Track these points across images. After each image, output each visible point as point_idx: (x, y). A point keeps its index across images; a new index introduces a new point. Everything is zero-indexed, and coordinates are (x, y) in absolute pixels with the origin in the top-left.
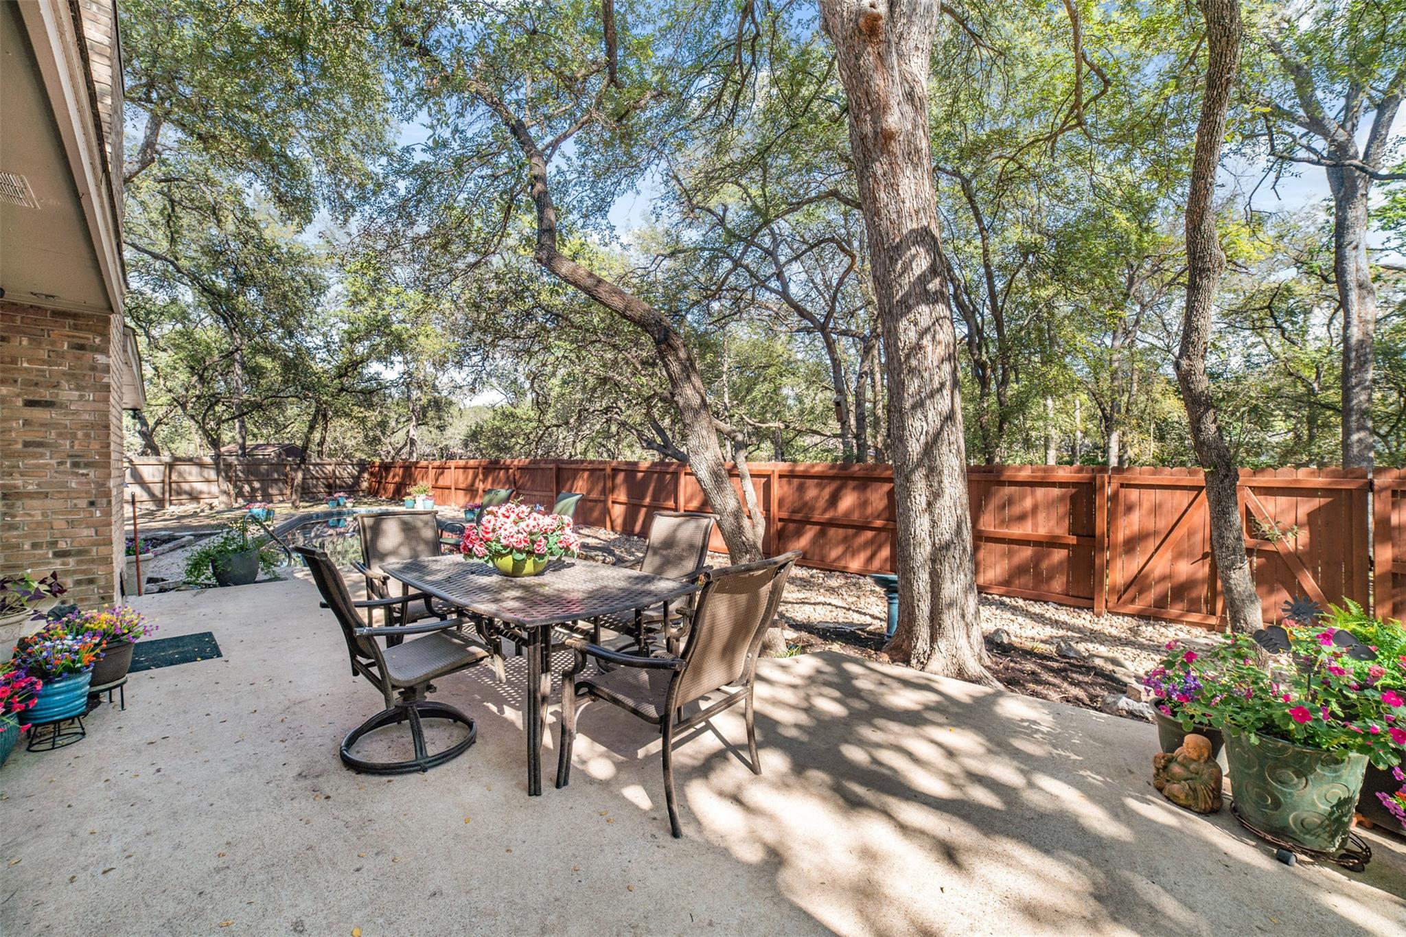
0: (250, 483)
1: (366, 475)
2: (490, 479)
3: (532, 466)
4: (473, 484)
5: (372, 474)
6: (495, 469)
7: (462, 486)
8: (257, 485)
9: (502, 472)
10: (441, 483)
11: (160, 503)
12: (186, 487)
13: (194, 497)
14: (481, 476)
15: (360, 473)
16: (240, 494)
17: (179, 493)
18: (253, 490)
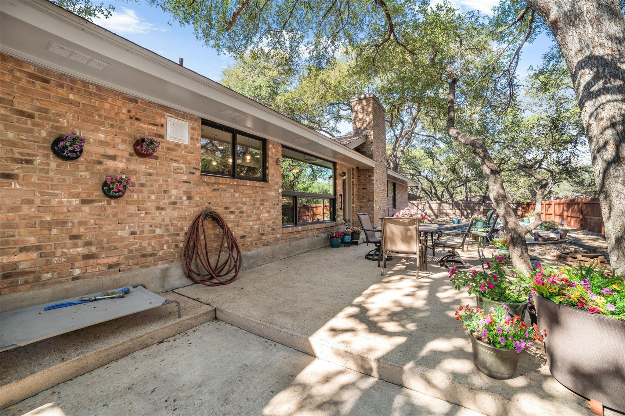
0: (467, 211)
1: (520, 208)
2: (570, 210)
3: (592, 202)
4: (563, 213)
5: (523, 208)
6: (573, 204)
7: (557, 213)
8: (469, 211)
9: (576, 206)
10: (549, 212)
11: (437, 217)
12: (444, 211)
13: (447, 215)
14: (565, 208)
15: (517, 207)
16: (462, 214)
17: (442, 214)
18: (468, 213)
